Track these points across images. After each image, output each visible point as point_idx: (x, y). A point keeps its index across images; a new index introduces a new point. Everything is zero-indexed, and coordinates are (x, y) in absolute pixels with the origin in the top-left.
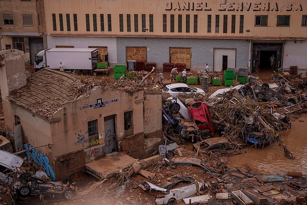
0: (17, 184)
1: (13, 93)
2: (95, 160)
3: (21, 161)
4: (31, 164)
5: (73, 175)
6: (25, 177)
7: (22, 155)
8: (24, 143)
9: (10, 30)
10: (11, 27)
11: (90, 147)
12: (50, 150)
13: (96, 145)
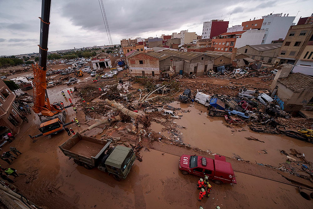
0: (269, 106)
1: (280, 78)
2: (306, 110)
3: (272, 100)
4: (276, 102)
5: (292, 112)
6: (272, 105)
7: (273, 99)
8: (275, 95)
9: (282, 57)
10: (283, 55)
11: (307, 105)
12: (287, 101)
13: (311, 106)
